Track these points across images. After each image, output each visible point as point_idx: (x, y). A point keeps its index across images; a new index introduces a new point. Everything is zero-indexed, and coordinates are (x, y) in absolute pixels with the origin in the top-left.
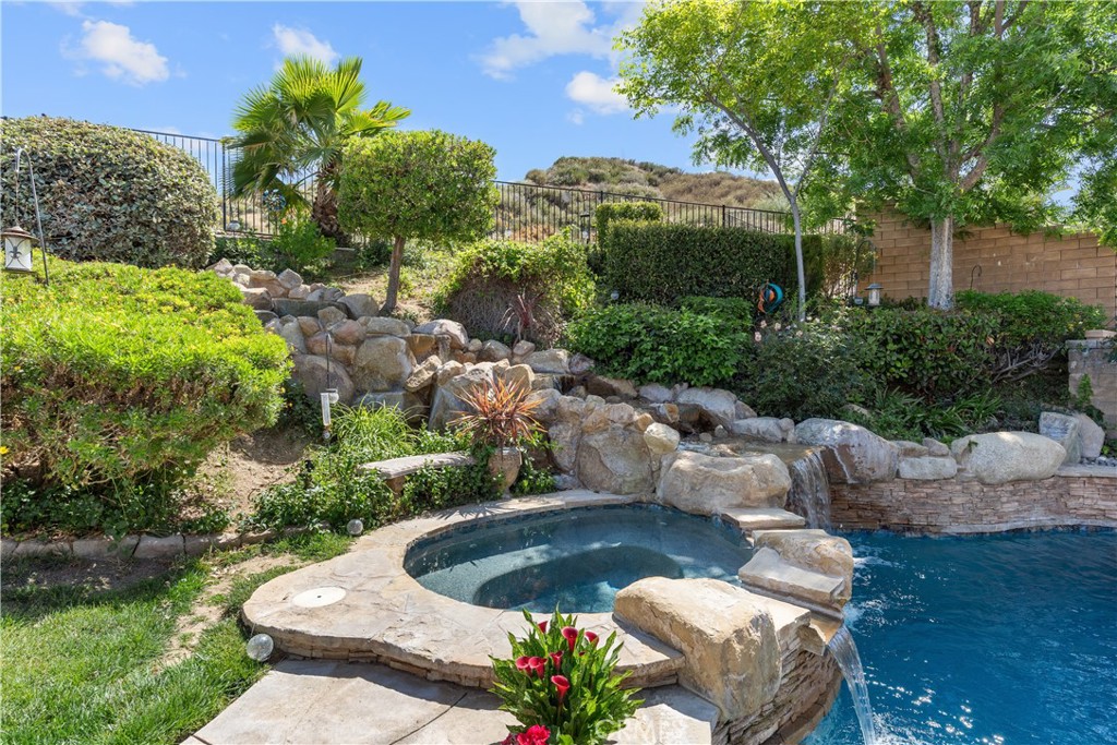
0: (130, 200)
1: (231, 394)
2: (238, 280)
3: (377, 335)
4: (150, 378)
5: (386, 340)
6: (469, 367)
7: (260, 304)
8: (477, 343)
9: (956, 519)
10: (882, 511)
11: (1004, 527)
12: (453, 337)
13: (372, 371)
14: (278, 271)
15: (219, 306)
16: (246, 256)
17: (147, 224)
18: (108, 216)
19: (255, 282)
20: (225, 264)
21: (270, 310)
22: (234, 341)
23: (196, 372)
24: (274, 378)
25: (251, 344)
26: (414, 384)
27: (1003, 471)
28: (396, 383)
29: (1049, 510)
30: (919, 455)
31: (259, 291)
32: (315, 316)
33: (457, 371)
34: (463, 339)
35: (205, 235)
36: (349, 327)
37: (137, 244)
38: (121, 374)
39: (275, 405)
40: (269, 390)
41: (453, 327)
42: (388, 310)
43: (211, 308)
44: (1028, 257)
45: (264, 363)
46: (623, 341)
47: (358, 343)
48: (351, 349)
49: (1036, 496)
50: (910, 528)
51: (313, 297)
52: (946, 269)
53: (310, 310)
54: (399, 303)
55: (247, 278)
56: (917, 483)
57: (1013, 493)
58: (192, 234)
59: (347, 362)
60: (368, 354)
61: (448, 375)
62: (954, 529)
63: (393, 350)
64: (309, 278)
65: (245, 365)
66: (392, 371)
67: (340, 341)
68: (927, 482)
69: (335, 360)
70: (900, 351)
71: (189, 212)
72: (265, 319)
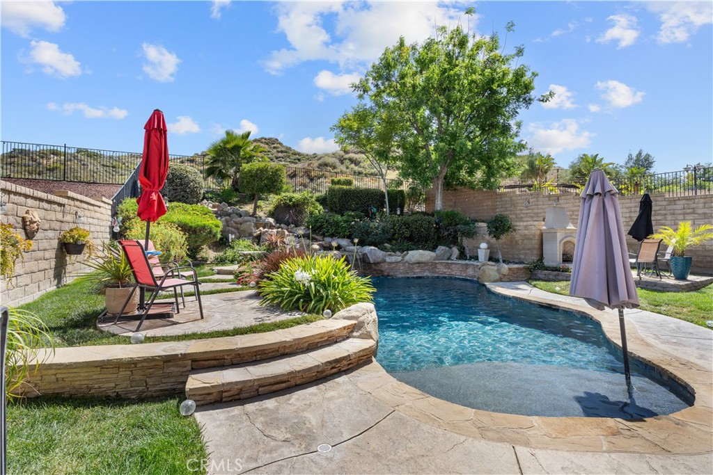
0: (181, 185)
1: (210, 232)
2: (208, 206)
3: (246, 222)
4: (195, 228)
5: (248, 223)
6: (270, 230)
7: (215, 213)
8: (278, 225)
9: (401, 273)
10: (382, 271)
11: (415, 276)
12: (271, 223)
13: (244, 231)
14: (220, 203)
15: (206, 214)
16: (211, 198)
17: (185, 191)
18: (176, 190)
19: (214, 207)
20: (205, 201)
21: (218, 215)
22: (211, 222)
23: (204, 228)
24: (219, 230)
25: (214, 222)
26: (255, 235)
27: (413, 260)
28: (251, 235)
29: (430, 272)
30: (393, 256)
31: (216, 209)
32: (229, 216)
33: (267, 231)
34: (274, 224)
35: (200, 193)
36: (239, 219)
37: (183, 197)
38: (191, 227)
39: (219, 236)
40: (218, 232)
41: (271, 220)
42: (254, 215)
43: (204, 214)
44: (475, 198)
45: (217, 226)
46: (318, 224)
47: (241, 224)
48: (239, 225)
49: (426, 268)
50: (389, 276)
51: (231, 211)
52: (439, 202)
53: (229, 215)
54: (257, 212)
55: (211, 205)
56: (391, 263)
57: (418, 267)
58: (197, 193)
59: (238, 229)
60: (243, 227)
61: (264, 233)
62: (400, 276)
63: (250, 226)
64: (230, 204)
65: (213, 226)
66: (250, 231)
67: (236, 223)
68: (393, 263)
69: (234, 228)
70: (407, 228)
71: (197, 187)
72: (217, 217)
